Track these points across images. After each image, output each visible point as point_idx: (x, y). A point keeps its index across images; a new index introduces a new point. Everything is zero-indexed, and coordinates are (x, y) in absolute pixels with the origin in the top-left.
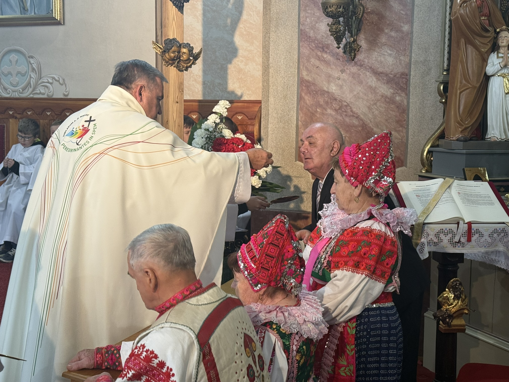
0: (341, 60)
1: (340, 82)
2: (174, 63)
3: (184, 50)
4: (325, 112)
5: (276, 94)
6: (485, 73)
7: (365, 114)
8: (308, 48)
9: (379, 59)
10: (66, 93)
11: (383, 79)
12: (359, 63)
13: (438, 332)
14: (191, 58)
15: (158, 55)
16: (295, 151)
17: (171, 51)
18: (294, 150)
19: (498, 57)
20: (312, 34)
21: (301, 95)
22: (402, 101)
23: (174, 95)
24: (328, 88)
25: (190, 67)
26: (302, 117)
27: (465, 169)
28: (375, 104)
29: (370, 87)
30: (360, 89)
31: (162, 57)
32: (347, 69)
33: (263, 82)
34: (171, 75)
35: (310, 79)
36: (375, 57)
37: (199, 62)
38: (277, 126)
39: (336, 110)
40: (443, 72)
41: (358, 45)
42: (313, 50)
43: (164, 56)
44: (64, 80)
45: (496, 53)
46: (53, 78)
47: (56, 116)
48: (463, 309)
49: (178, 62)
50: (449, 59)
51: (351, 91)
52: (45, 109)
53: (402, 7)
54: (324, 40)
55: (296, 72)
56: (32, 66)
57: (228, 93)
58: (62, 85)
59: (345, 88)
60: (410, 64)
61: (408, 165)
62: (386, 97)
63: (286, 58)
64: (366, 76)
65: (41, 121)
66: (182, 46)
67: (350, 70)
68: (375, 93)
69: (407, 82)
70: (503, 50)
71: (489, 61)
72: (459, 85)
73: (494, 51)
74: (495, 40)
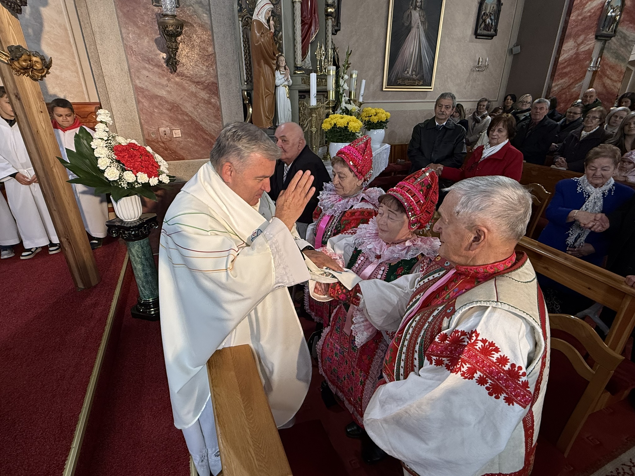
0: (166, 71)
1: (168, 89)
2: (26, 73)
3: (35, 59)
4: (161, 111)
6: (275, 84)
8: (136, 60)
11: (200, 87)
12: (180, 74)
14: (44, 68)
17: (21, 59)
19: (281, 74)
20: (136, 49)
23: (35, 105)
24: (159, 93)
25: (45, 76)
26: (143, 117)
31: (11, 65)
32: (172, 78)
35: (143, 86)
39: (170, 110)
40: (245, 83)
41: (178, 60)
42: (141, 63)
43: (13, 64)
45: (279, 71)
49: (32, 72)
51: (178, 96)
53: (204, 32)
54: (148, 54)
55: (130, 81)
59: (173, 93)
60: (216, 76)
63: (117, 68)
64: (188, 84)
66: (31, 54)
67: (174, 79)
68: (196, 97)
69: (217, 89)
70: (282, 69)
71: (276, 76)
72: (264, 92)
73: (277, 69)
74: (277, 62)
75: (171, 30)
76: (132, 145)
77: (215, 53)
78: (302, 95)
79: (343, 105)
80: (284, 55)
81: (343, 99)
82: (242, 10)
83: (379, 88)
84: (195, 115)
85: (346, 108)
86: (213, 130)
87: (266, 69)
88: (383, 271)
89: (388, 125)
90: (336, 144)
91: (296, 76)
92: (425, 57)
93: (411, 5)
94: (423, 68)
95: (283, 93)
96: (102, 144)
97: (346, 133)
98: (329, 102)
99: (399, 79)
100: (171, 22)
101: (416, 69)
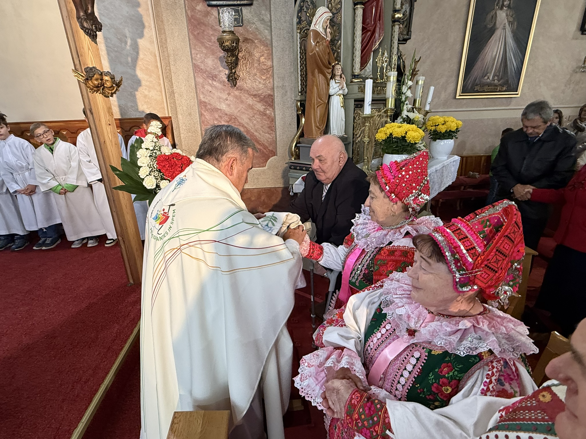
0: (227, 86)
1: (228, 102)
2: (99, 90)
3: (106, 78)
5: (182, 112)
6: (329, 93)
7: (248, 124)
8: (202, 77)
11: (257, 99)
12: (239, 88)
15: (81, 83)
17: (94, 78)
19: (336, 83)
20: (202, 67)
21: (201, 112)
22: (271, 114)
23: (105, 119)
24: (220, 107)
25: (115, 93)
28: (254, 116)
29: (249, 105)
30: (242, 106)
31: (86, 84)
32: (232, 92)
34: (98, 101)
35: (206, 101)
36: (250, 84)
40: (299, 93)
41: (238, 75)
42: (205, 79)
43: (87, 83)
45: (334, 80)
49: (103, 89)
51: (236, 108)
53: (264, 47)
54: (212, 71)
55: (195, 96)
59: (232, 106)
60: (273, 89)
61: (278, 155)
62: (260, 111)
63: (185, 85)
64: (245, 97)
66: (103, 74)
67: (234, 93)
68: (253, 109)
69: (272, 101)
70: (338, 78)
71: (331, 85)
72: (316, 102)
73: (331, 78)
74: (332, 71)
75: (227, 45)
76: (176, 155)
77: (273, 66)
78: (358, 105)
79: (405, 113)
80: (341, 63)
81: (405, 107)
82: (302, 22)
83: (452, 95)
84: (250, 127)
85: (407, 116)
86: (266, 141)
87: (320, 78)
88: (418, 359)
89: (458, 135)
90: (390, 156)
91: (353, 84)
92: (511, 60)
93: (497, 5)
94: (507, 72)
95: (336, 103)
96: (146, 153)
97: (403, 144)
98: (387, 110)
99: (477, 85)
100: (227, 37)
101: (499, 74)
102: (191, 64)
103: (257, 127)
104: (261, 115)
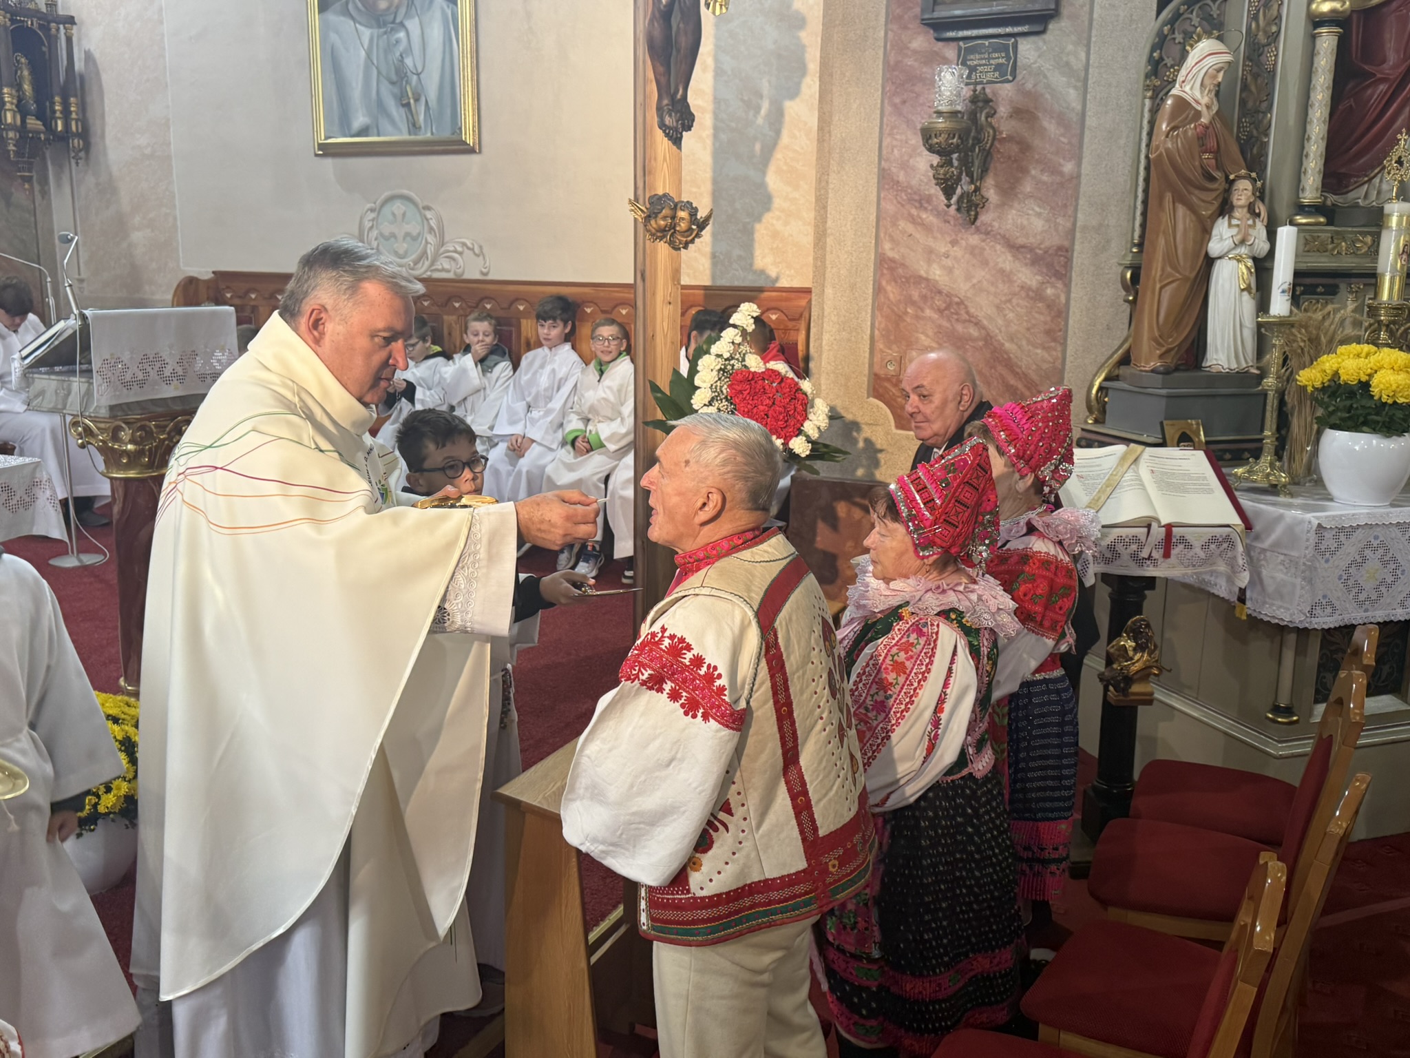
0: (952, 223)
1: (949, 262)
3: (682, 214)
4: (920, 313)
5: (837, 281)
6: (1207, 254)
7: (990, 318)
8: (895, 201)
9: (1019, 221)
10: (484, 270)
11: (1025, 258)
13: (1106, 704)
14: (694, 227)
16: (869, 381)
17: (660, 216)
18: (866, 379)
19: (1230, 225)
20: (902, 177)
21: (880, 284)
22: (1058, 297)
23: (664, 291)
24: (927, 272)
25: (692, 241)
26: (880, 323)
27: (1165, 423)
28: (1009, 301)
29: (1002, 271)
31: (645, 226)
32: (962, 239)
33: (815, 259)
34: (659, 256)
35: (897, 257)
36: (1013, 219)
37: (707, 232)
38: (838, 337)
39: (940, 311)
40: (1132, 248)
41: (983, 197)
42: (903, 206)
43: (648, 224)
44: (481, 247)
46: (464, 244)
47: (469, 310)
48: (1151, 667)
49: (672, 235)
50: (1143, 226)
51: (968, 277)
52: (451, 298)
53: (1062, 130)
54: (922, 188)
55: (873, 244)
56: (429, 224)
57: (755, 272)
58: (478, 256)
59: (957, 272)
60: (1072, 232)
62: (1030, 289)
64: (995, 251)
65: (445, 317)
66: (678, 207)
67: (967, 240)
68: (1009, 281)
69: (1066, 263)
70: (1240, 213)
71: (1214, 232)
72: (1159, 274)
73: (1219, 214)
74: (1225, 195)
84: (997, 327)
87: (1179, 215)
95: (1226, 278)
100: (943, 126)
102: (876, 170)
103: (1014, 328)
104: (1032, 298)
